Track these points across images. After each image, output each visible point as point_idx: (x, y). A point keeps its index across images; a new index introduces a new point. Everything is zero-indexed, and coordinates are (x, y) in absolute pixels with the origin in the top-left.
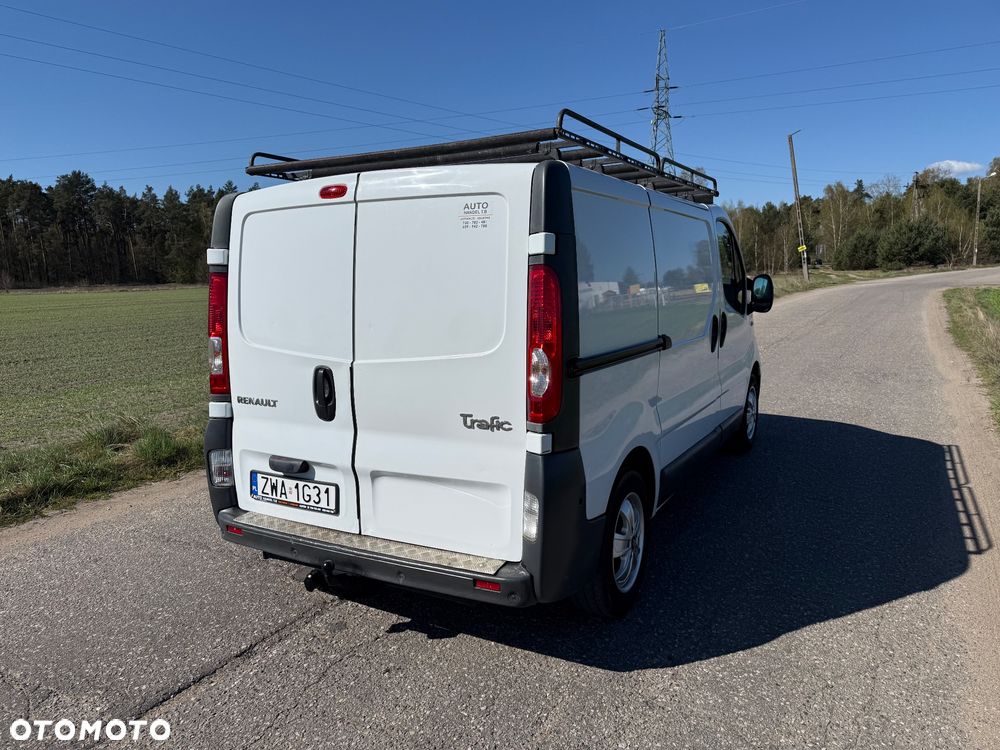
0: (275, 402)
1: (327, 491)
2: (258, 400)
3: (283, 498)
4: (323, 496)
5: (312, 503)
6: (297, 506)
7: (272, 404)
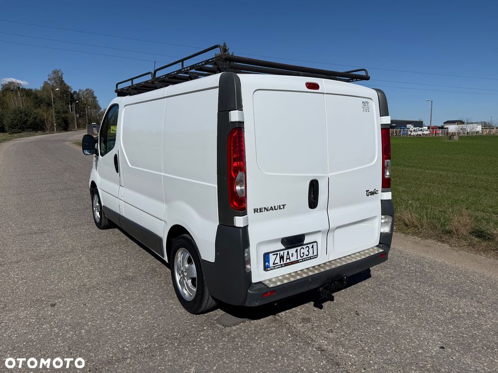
0: (284, 205)
1: (313, 247)
2: (272, 207)
3: (288, 261)
4: (311, 250)
5: (305, 257)
6: (297, 262)
7: (282, 207)
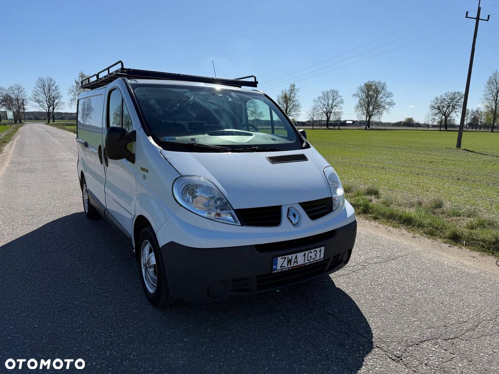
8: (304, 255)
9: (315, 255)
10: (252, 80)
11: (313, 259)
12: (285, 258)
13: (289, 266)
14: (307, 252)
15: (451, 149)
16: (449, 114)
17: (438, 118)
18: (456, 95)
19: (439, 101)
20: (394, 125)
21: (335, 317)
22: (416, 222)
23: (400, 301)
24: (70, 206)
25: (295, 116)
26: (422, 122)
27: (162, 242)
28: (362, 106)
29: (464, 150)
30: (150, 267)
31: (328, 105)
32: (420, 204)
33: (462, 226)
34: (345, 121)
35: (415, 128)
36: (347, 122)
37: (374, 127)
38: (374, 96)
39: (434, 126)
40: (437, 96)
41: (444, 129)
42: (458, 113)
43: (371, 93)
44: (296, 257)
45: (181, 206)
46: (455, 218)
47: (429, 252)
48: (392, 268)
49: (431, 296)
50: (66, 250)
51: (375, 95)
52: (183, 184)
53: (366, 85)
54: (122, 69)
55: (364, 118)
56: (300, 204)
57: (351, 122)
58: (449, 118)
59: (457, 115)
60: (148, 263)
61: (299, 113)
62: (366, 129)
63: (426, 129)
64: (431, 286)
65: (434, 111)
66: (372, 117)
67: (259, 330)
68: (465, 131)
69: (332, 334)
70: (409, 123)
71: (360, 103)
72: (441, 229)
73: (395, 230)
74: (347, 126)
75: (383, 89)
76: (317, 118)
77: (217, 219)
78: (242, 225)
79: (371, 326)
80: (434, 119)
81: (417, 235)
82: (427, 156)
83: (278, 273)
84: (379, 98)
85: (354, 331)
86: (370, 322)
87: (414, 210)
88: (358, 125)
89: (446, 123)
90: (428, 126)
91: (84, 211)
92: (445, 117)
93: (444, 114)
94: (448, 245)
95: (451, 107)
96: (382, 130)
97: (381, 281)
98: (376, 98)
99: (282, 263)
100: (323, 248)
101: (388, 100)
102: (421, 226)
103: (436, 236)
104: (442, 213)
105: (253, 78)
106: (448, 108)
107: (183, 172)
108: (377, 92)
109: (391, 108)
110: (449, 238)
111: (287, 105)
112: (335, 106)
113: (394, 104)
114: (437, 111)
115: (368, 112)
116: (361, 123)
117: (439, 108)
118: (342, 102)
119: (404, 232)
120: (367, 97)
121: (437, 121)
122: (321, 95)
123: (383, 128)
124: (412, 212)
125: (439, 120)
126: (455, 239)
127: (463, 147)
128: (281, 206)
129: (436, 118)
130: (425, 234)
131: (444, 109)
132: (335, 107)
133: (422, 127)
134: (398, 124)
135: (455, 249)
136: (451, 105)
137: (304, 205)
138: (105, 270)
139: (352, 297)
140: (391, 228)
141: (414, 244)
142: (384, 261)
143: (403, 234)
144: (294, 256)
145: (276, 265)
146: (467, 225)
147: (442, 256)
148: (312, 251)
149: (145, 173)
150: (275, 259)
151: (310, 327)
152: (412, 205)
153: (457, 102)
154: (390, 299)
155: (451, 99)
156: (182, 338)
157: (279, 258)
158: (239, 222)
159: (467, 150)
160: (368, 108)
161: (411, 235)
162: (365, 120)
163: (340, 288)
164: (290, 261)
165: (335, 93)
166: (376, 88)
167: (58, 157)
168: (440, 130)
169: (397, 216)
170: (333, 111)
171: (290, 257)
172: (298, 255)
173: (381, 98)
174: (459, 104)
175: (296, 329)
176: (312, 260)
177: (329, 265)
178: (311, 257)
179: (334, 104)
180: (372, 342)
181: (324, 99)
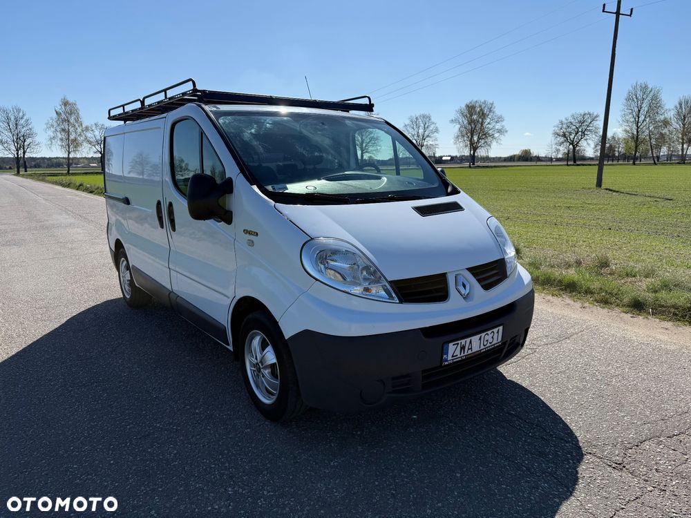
8: (480, 339)
9: (493, 337)
10: (365, 101)
11: (490, 343)
12: (458, 344)
13: (462, 354)
14: (483, 335)
15: (589, 189)
16: (578, 143)
17: (563, 150)
18: (586, 117)
19: (565, 126)
20: (506, 160)
21: (522, 419)
22: (581, 288)
23: (596, 391)
24: (96, 291)
25: (374, 152)
26: (542, 155)
27: (288, 333)
28: (463, 136)
29: (607, 189)
30: (265, 368)
31: (418, 136)
32: (578, 263)
33: (641, 288)
34: (441, 157)
35: (534, 163)
36: (444, 158)
37: (479, 164)
38: (478, 121)
39: (558, 160)
40: (561, 119)
41: (572, 163)
42: (590, 142)
43: (475, 117)
44: (471, 342)
45: (317, 280)
46: (630, 279)
47: (609, 326)
48: (570, 350)
49: (632, 383)
50: (114, 353)
51: (480, 120)
52: (316, 249)
53: (467, 106)
54: (195, 90)
55: (467, 152)
56: (468, 269)
57: (449, 158)
58: (577, 149)
59: (588, 144)
60: (261, 362)
61: (379, 148)
62: (470, 167)
63: (549, 163)
64: (627, 370)
65: (558, 139)
66: (478, 150)
67: (428, 443)
68: (606, 165)
69: (525, 441)
70: (526, 157)
71: (461, 132)
72: (616, 294)
73: (554, 299)
74: (444, 163)
75: (490, 111)
76: (403, 154)
77: (367, 295)
78: (401, 302)
79: (571, 427)
80: (558, 150)
81: (587, 304)
82: (560, 200)
83: (449, 364)
84: (486, 123)
85: (551, 435)
86: (568, 421)
87: (573, 272)
88: (459, 161)
89: (574, 155)
90: (551, 160)
91: (122, 296)
92: (573, 146)
93: (572, 143)
94: (630, 315)
95: (580, 133)
96: (492, 167)
97: (562, 367)
98: (482, 124)
99: (454, 352)
100: (501, 328)
101: (498, 126)
102: (588, 292)
103: (611, 304)
104: (610, 274)
105: (367, 98)
106: (576, 134)
107: (312, 233)
108: (483, 115)
109: (502, 137)
110: (629, 306)
111: (362, 138)
112: (428, 136)
113: (506, 131)
114: (562, 139)
115: (472, 144)
116: (462, 159)
117: (564, 135)
118: (437, 131)
119: (569, 301)
120: (470, 123)
121: (562, 152)
122: (408, 122)
123: (493, 164)
124: (572, 274)
125: (566, 151)
126: (637, 306)
127: (604, 186)
128: (446, 273)
129: (561, 148)
130: (597, 302)
131: (571, 137)
132: (428, 139)
133: (542, 161)
134: (511, 159)
135: (640, 319)
136: (580, 130)
137: (475, 271)
138: (183, 377)
139: (533, 391)
140: (550, 297)
141: (586, 317)
142: (556, 341)
143: (568, 304)
144: (468, 340)
145: (447, 354)
146: (648, 287)
147: (627, 330)
148: (489, 332)
149: (252, 237)
150: (446, 346)
151: (493, 435)
152: (569, 266)
153: (588, 126)
154: (582, 390)
155: (580, 122)
156: (326, 461)
157: (451, 345)
158: (396, 299)
159: (611, 190)
160: (471, 138)
161: (578, 304)
162: (468, 154)
163: (514, 380)
164: (463, 348)
165: (426, 118)
166: (481, 110)
167: (52, 222)
168: (568, 165)
169: (554, 280)
170: (425, 143)
171: (463, 342)
172: (473, 338)
173: (489, 124)
174: (591, 128)
175: (475, 438)
176: (489, 345)
177: (505, 349)
178: (487, 341)
179: (427, 133)
180: (580, 448)
181: (413, 128)
